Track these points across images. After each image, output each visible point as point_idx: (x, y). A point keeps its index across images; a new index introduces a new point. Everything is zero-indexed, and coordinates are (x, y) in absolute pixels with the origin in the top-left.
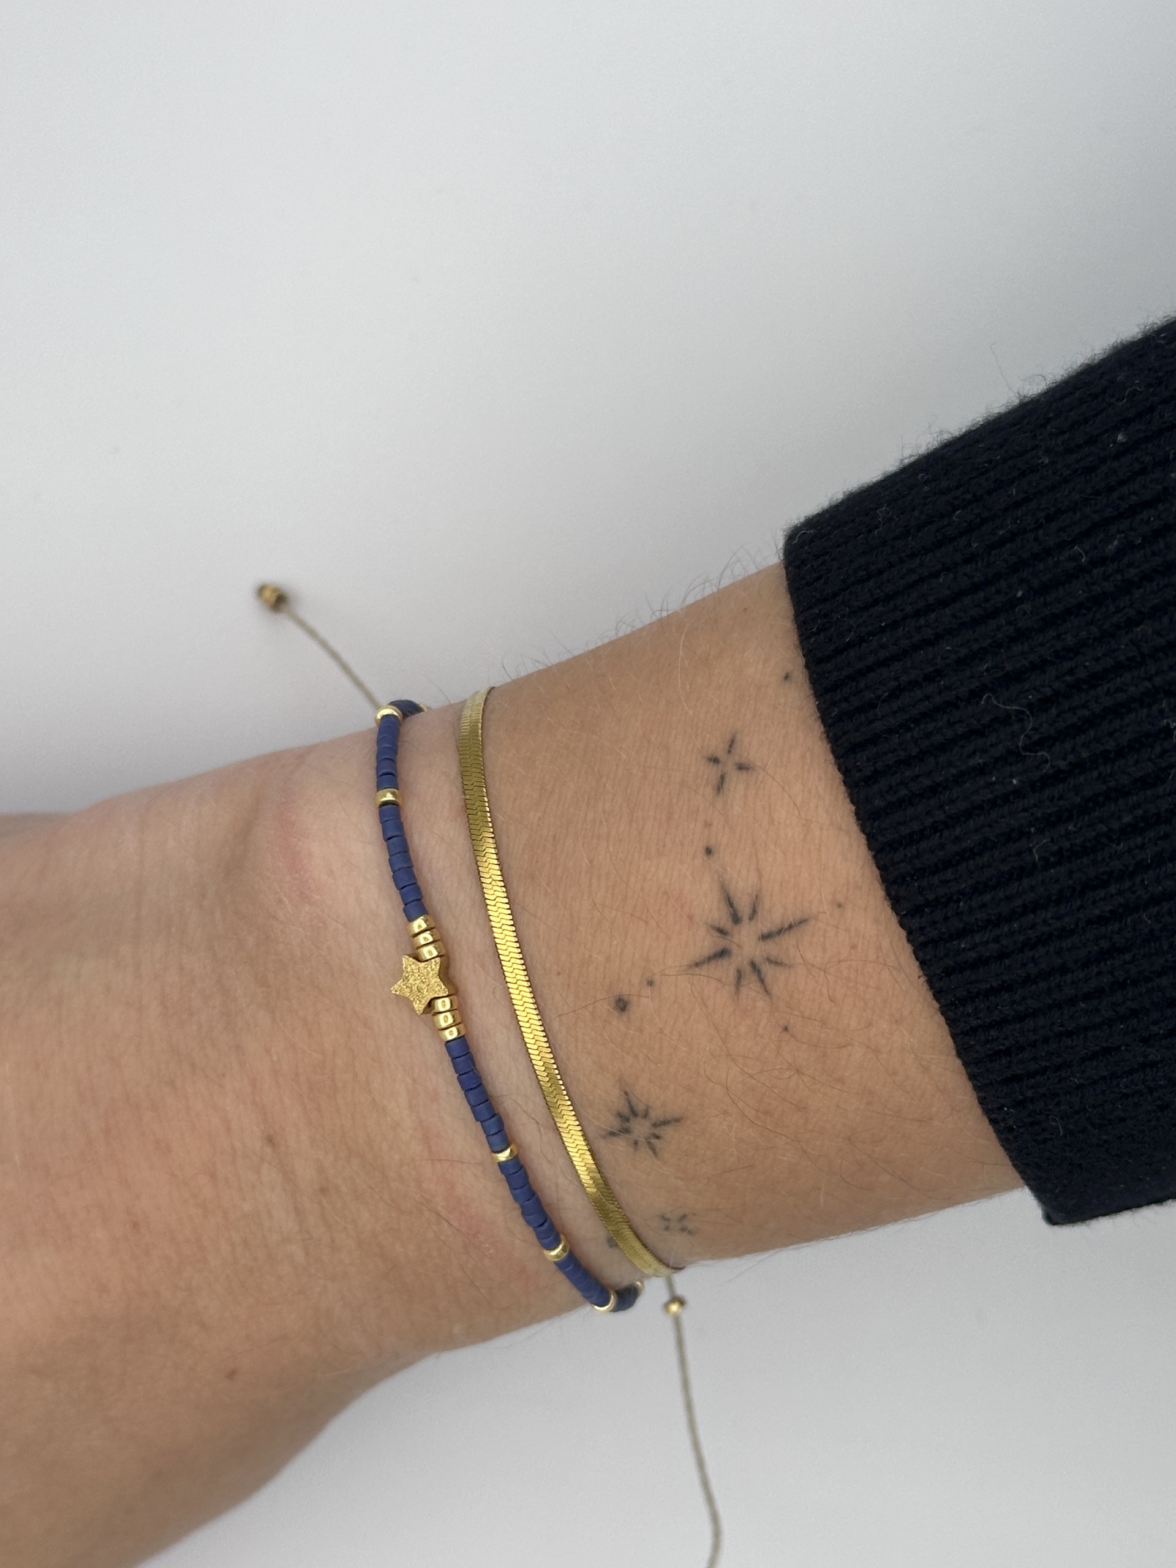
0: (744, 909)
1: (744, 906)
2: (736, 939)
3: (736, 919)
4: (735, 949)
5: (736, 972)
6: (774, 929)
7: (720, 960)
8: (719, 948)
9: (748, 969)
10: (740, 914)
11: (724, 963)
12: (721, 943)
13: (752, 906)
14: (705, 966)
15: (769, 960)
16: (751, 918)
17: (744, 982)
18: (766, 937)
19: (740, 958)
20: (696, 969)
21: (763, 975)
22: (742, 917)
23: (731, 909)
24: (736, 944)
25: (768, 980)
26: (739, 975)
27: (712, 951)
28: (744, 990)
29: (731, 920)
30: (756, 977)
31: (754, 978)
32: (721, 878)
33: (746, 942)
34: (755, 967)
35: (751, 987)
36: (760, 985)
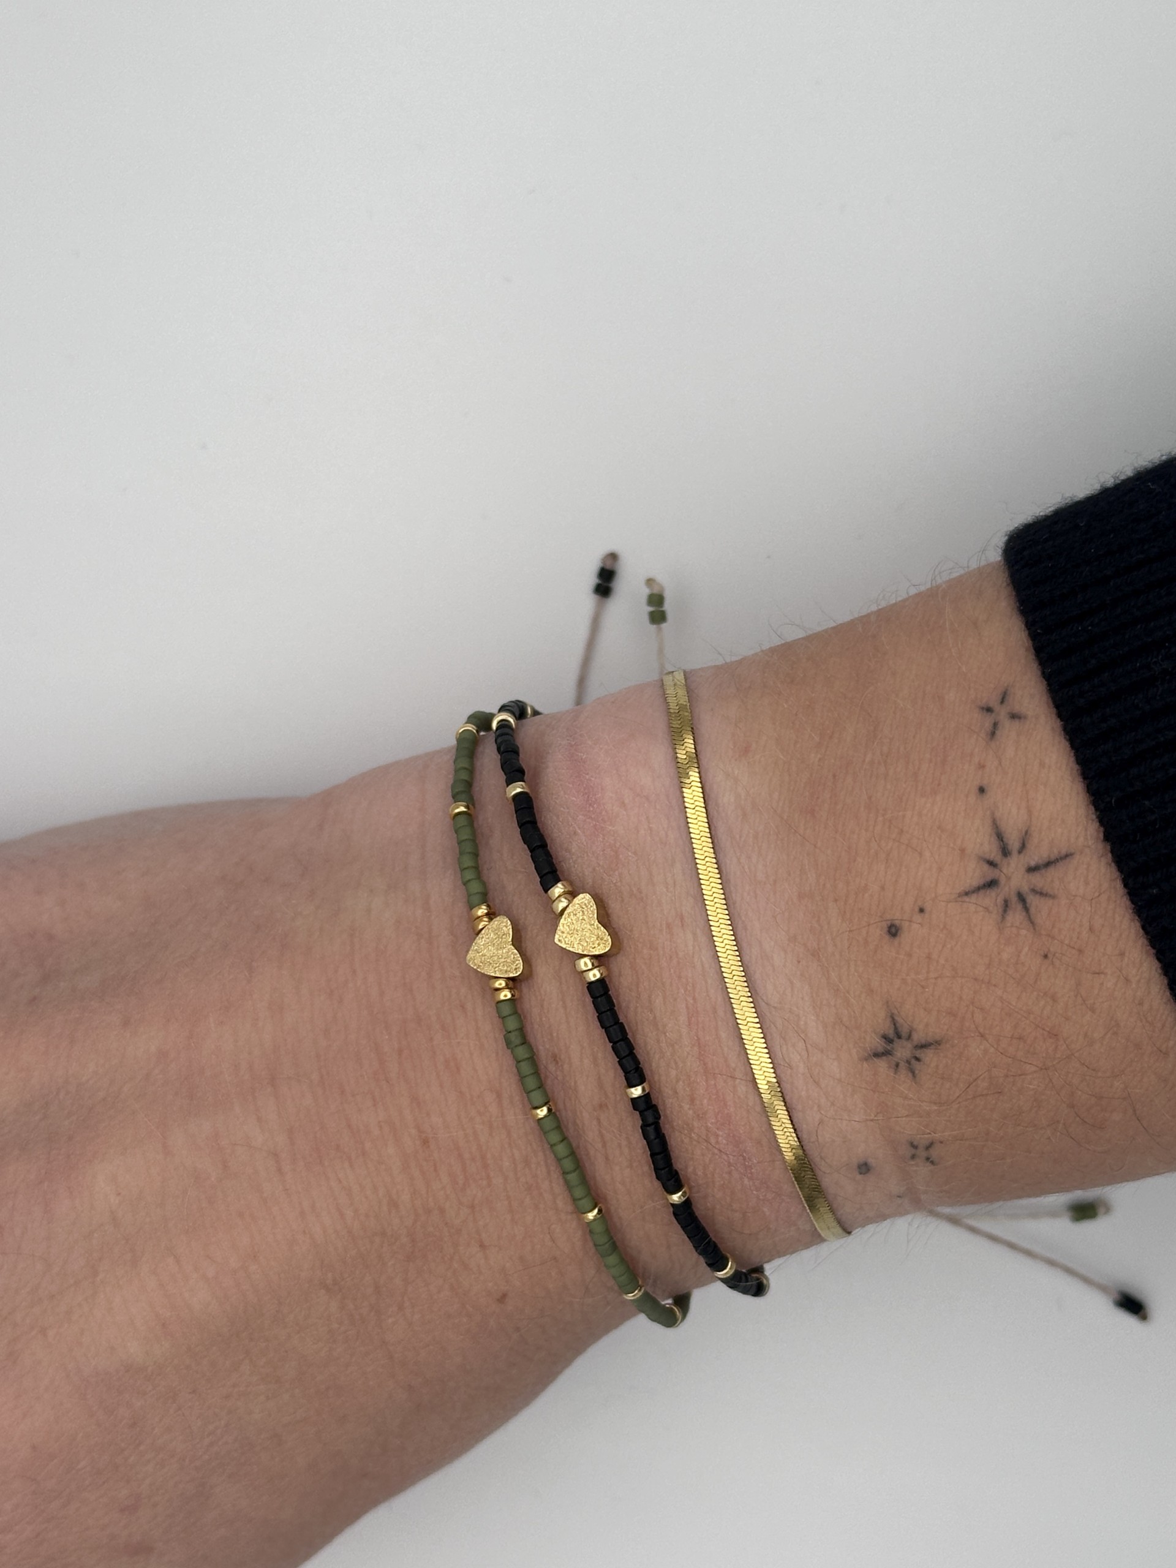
0: (1014, 843)
1: (1013, 841)
2: (1005, 871)
3: (1005, 852)
4: (1003, 880)
5: (1003, 902)
6: (1040, 862)
7: (988, 891)
8: (989, 879)
9: (1014, 899)
10: (1010, 848)
11: (992, 893)
12: (991, 873)
13: (1022, 842)
14: (975, 895)
15: (1034, 891)
16: (1020, 852)
17: (1010, 913)
18: (1031, 870)
19: (1007, 889)
20: (966, 897)
21: (1028, 905)
22: (1012, 850)
23: (1002, 843)
24: (1004, 874)
25: (1032, 910)
26: (1006, 905)
27: (982, 882)
28: (1010, 918)
29: (1001, 853)
30: (1021, 906)
31: (1020, 907)
32: (993, 813)
33: (1014, 874)
34: (1021, 898)
35: (1016, 916)
36: (1024, 914)
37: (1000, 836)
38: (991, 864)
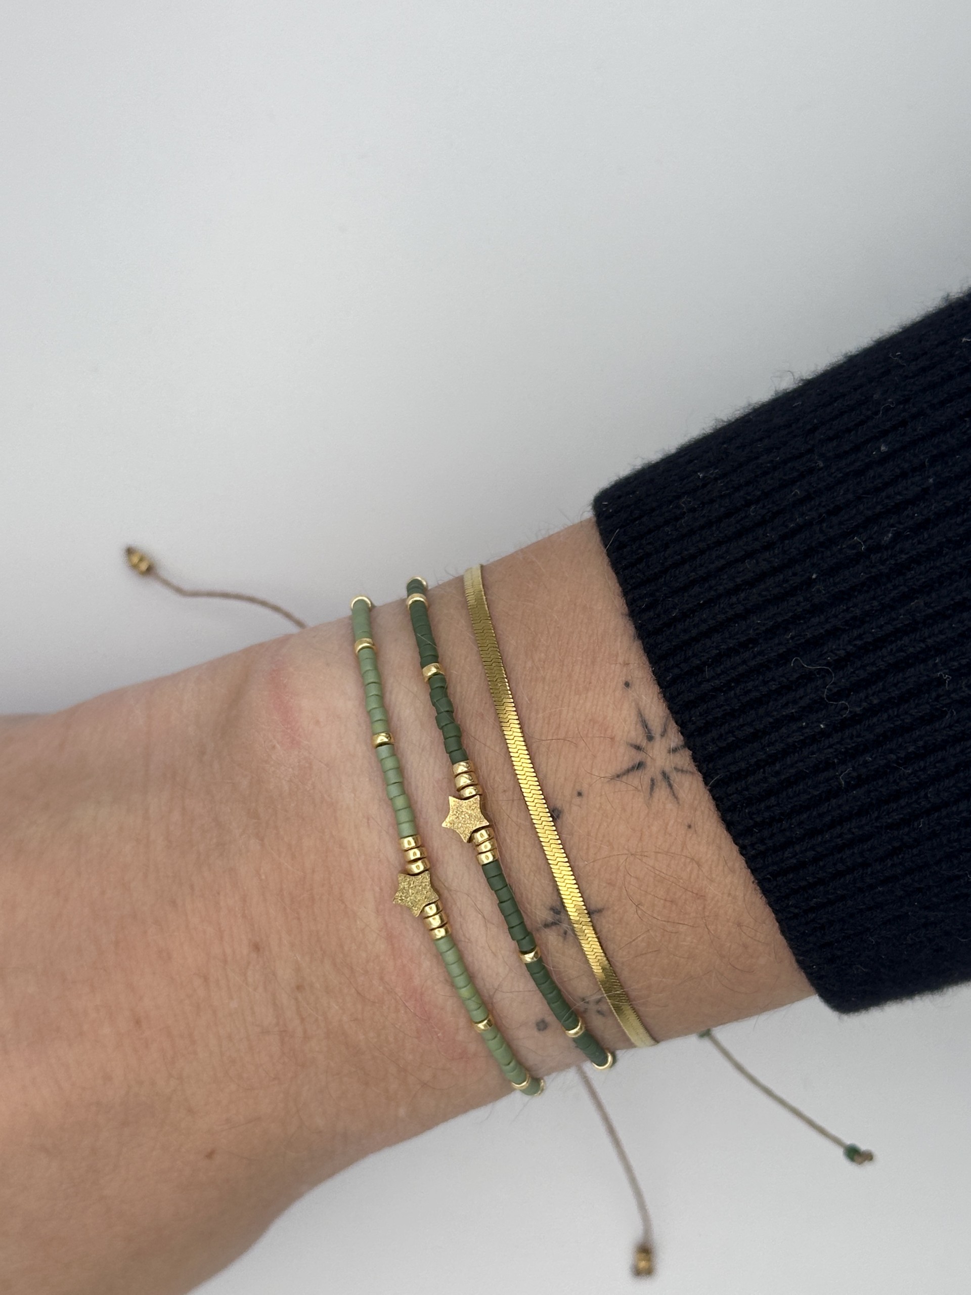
0: (656, 728)
2: (650, 754)
5: (649, 781)
7: (637, 772)
8: (636, 762)
9: (659, 777)
10: (653, 733)
15: (677, 769)
18: (673, 751)
19: (653, 769)
20: (618, 779)
21: (670, 781)
22: (655, 735)
23: (647, 730)
26: (653, 783)
28: (657, 794)
29: (646, 738)
30: (666, 783)
32: (637, 705)
33: (658, 757)
35: (662, 792)
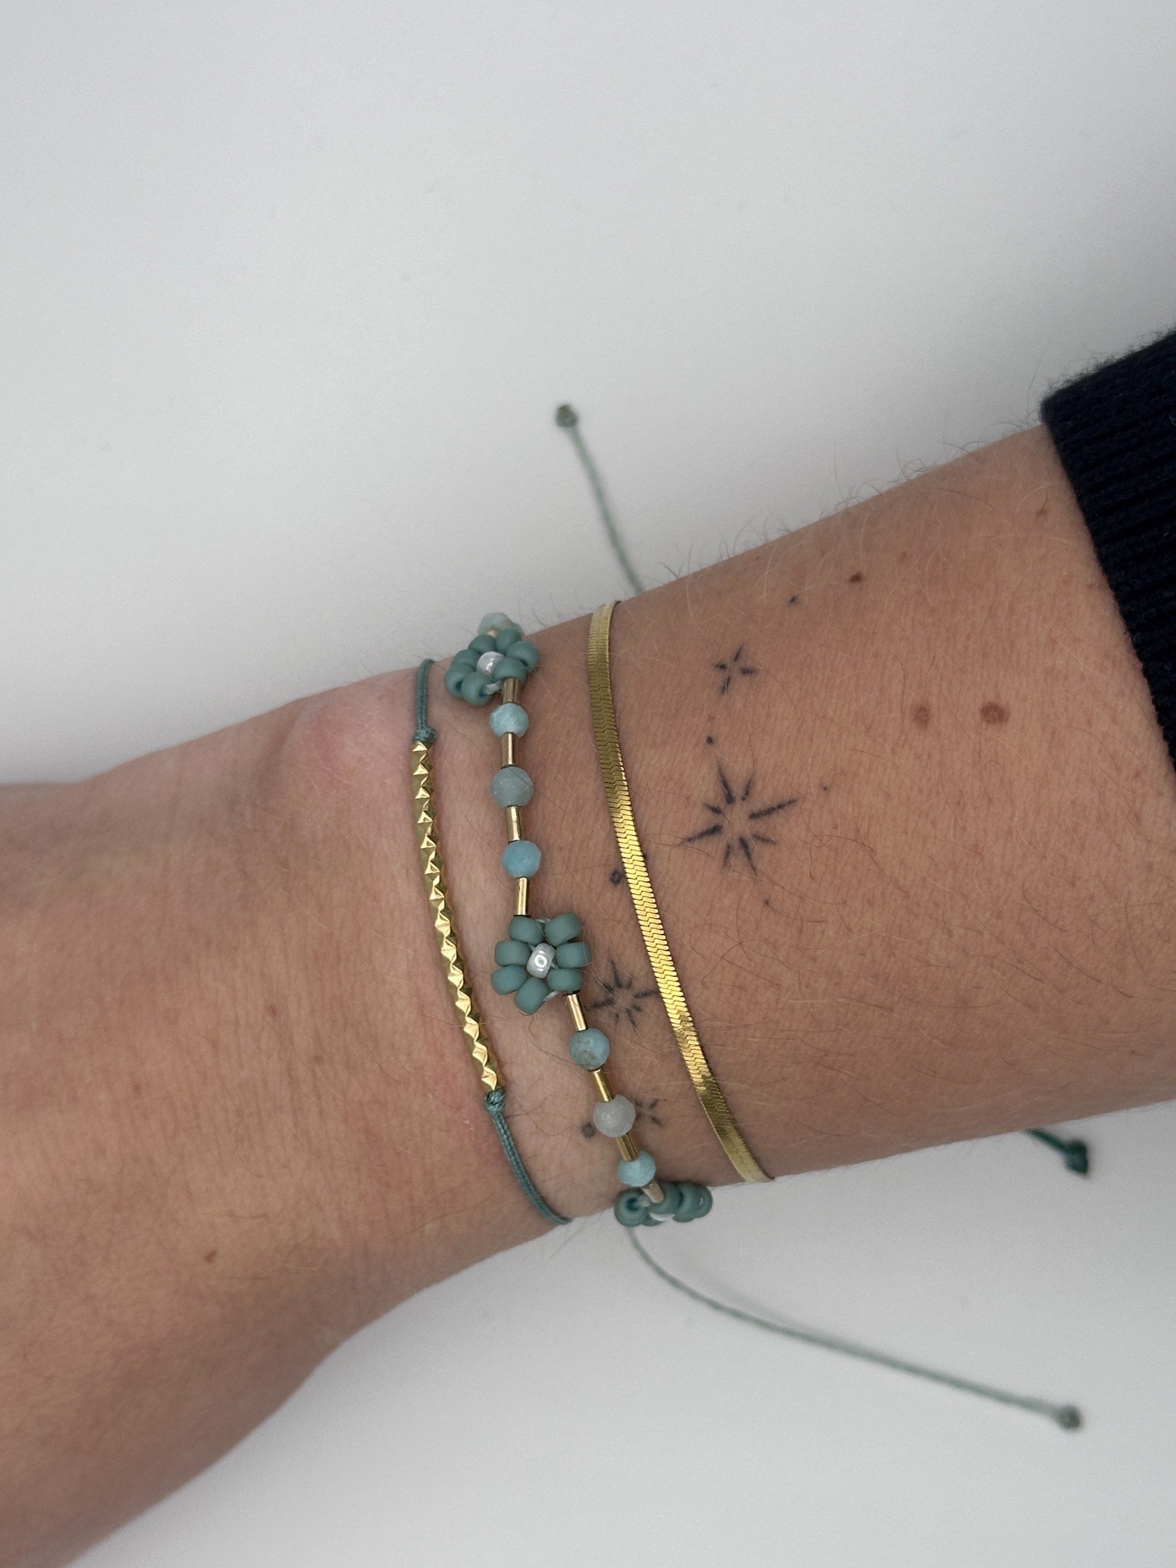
0: (738, 790)
1: (738, 788)
2: (728, 816)
4: (726, 827)
5: (725, 848)
6: (763, 808)
7: (711, 837)
8: (712, 825)
9: (736, 844)
10: (733, 794)
11: (715, 839)
12: (715, 820)
13: (745, 788)
14: (698, 841)
15: (756, 837)
16: (743, 799)
18: (754, 816)
19: (730, 835)
20: (690, 843)
21: (750, 851)
22: (736, 797)
23: (726, 791)
24: (728, 822)
26: (729, 851)
28: (732, 863)
29: (725, 800)
30: (743, 851)
31: (742, 853)
32: (719, 764)
33: (737, 822)
34: (743, 843)
36: (746, 859)
37: (725, 784)
38: (716, 810)
